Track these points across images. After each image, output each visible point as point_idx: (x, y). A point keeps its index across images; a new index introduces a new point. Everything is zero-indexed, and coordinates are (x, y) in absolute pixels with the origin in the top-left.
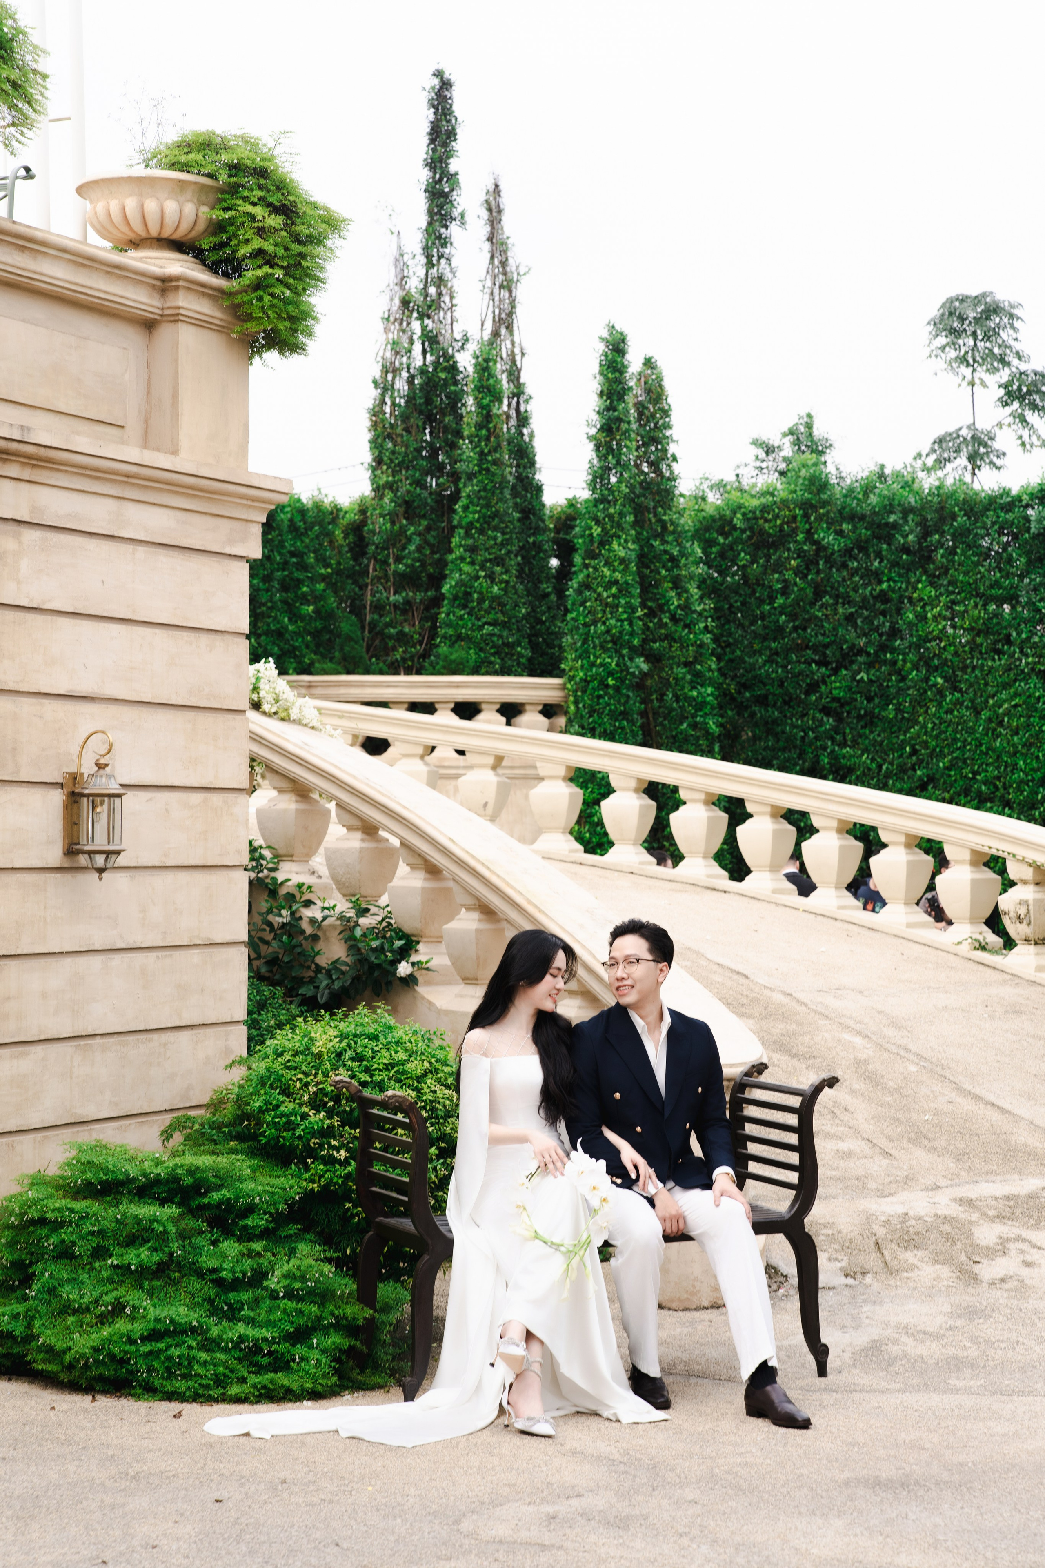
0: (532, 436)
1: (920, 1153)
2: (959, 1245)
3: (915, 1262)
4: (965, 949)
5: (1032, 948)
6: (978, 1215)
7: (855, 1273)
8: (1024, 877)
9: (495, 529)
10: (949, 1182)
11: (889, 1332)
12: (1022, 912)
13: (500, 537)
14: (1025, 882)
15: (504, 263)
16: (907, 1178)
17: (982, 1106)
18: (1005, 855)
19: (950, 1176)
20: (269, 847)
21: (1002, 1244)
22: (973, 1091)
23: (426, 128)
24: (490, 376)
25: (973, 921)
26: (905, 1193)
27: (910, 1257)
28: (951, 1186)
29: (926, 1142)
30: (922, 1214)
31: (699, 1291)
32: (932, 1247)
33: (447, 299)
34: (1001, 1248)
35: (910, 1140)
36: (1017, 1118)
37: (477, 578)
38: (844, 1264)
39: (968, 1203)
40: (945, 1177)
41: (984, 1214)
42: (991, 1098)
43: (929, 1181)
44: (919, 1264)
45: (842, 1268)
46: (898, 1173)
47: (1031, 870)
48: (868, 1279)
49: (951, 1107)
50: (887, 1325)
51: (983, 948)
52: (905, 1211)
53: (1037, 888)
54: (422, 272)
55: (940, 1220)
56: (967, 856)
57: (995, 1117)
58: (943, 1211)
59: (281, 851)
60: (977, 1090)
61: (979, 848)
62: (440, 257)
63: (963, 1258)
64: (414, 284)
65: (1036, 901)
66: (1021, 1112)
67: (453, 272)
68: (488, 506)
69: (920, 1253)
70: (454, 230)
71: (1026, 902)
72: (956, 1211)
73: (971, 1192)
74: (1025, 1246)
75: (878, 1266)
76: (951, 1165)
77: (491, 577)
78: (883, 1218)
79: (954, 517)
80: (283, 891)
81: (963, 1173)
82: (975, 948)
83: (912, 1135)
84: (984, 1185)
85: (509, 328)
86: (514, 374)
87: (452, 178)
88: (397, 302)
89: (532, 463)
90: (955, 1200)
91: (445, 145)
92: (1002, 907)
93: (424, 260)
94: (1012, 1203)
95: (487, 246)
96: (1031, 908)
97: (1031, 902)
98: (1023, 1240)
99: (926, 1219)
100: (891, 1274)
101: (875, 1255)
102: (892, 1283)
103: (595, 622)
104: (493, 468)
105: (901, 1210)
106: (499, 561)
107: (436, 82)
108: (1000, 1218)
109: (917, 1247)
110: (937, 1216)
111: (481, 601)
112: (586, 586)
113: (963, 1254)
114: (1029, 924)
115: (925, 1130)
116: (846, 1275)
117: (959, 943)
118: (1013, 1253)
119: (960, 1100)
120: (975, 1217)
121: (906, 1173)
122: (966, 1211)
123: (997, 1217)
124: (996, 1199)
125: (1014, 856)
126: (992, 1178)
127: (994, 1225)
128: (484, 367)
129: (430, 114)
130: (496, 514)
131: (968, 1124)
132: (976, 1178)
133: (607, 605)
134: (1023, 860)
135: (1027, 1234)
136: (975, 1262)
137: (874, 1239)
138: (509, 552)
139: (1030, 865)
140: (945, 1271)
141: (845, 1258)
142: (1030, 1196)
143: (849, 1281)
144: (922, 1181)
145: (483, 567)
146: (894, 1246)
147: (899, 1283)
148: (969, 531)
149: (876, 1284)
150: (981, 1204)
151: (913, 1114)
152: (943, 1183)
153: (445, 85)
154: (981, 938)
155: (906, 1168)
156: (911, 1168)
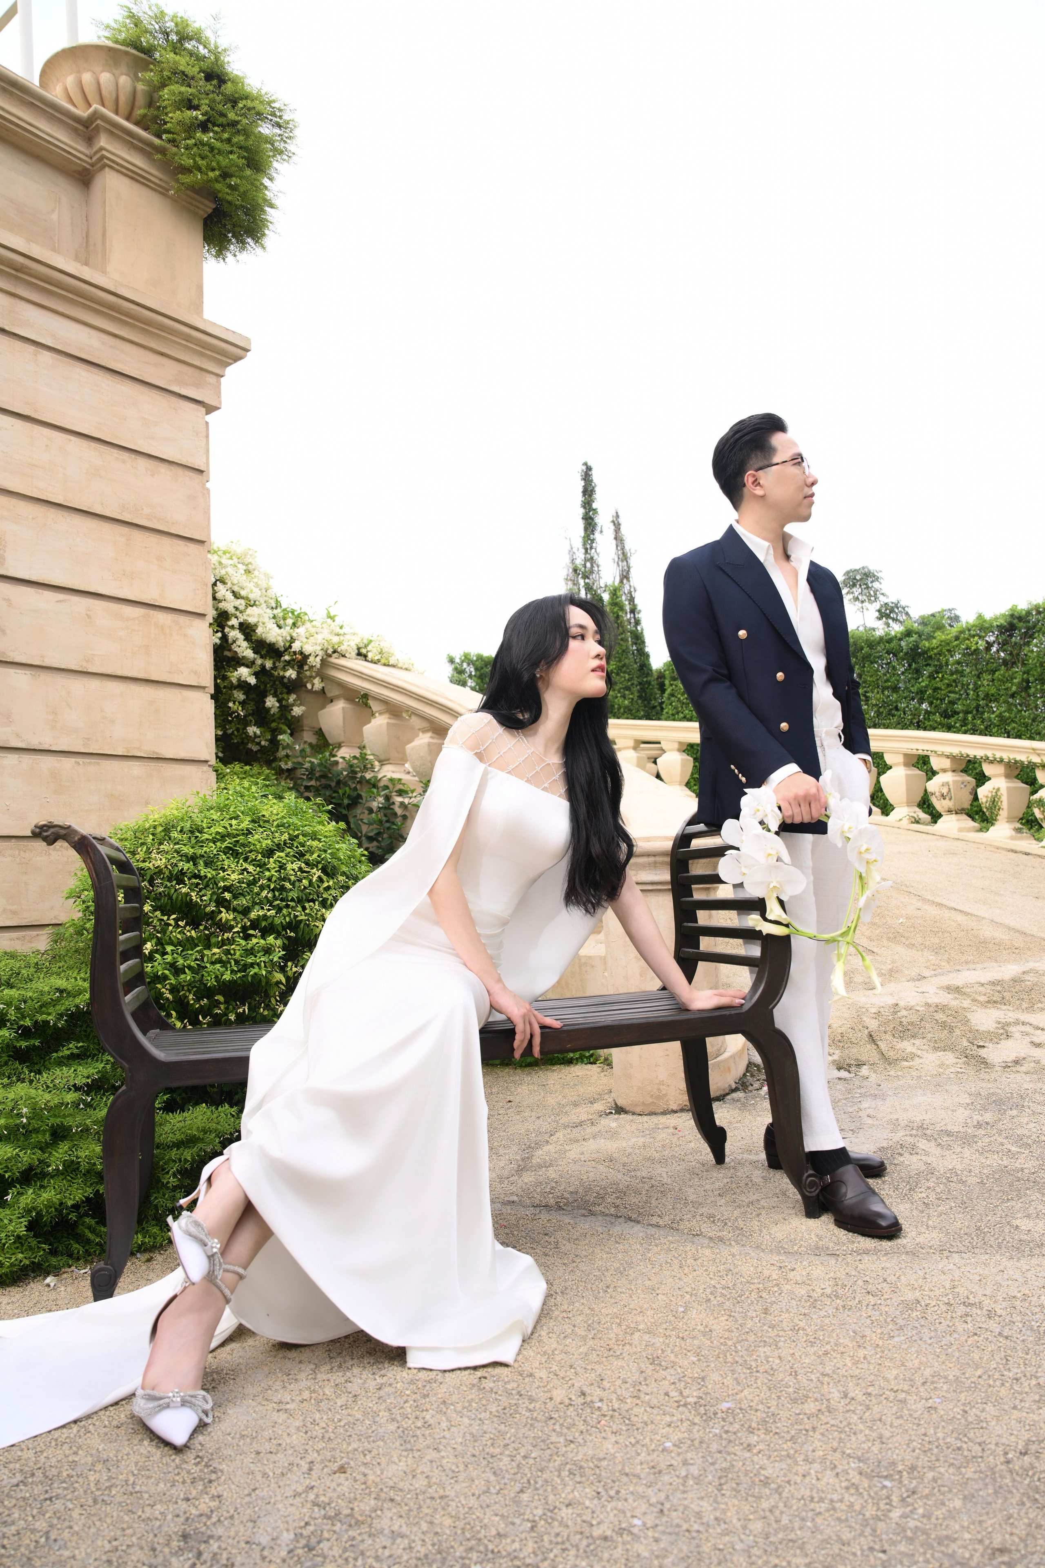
0: (642, 629)
1: (900, 949)
2: (958, 1032)
3: (914, 1051)
4: (905, 823)
5: (954, 817)
6: (969, 1001)
7: (849, 1065)
8: (944, 767)
9: (625, 672)
10: (933, 972)
11: (899, 1136)
12: (945, 791)
13: (627, 676)
14: (944, 771)
15: (623, 549)
16: (891, 970)
17: (946, 911)
18: (929, 753)
19: (932, 967)
20: (373, 755)
21: (1003, 1028)
22: (936, 900)
23: (581, 489)
24: (617, 597)
25: (909, 804)
26: (892, 984)
27: (907, 1046)
28: (936, 975)
29: (904, 940)
30: (912, 1003)
31: (665, 1095)
32: (930, 1036)
33: (596, 569)
34: (1003, 1032)
35: (889, 939)
36: (979, 918)
37: (617, 697)
38: (835, 1057)
39: (957, 990)
40: (927, 967)
41: (974, 1000)
42: (953, 905)
43: (913, 973)
44: (919, 1053)
45: (834, 1062)
46: (883, 967)
47: (949, 760)
48: (865, 1071)
49: (919, 913)
50: (895, 1125)
51: (917, 822)
52: (895, 1002)
53: (954, 774)
54: (583, 557)
55: (931, 1009)
56: (901, 759)
57: (960, 918)
58: (934, 1000)
59: (382, 758)
60: (938, 900)
61: (910, 752)
62: (591, 548)
63: (965, 1043)
64: (579, 561)
65: (954, 782)
66: (980, 914)
67: (598, 554)
68: (620, 661)
69: (917, 1042)
70: (597, 535)
71: (948, 784)
72: (945, 998)
73: (958, 980)
74: (1027, 1029)
75: (875, 1057)
76: (931, 957)
77: (624, 697)
78: (874, 1010)
79: (862, 649)
80: (381, 784)
81: (943, 964)
82: (912, 822)
83: (890, 935)
84: (966, 973)
85: (628, 579)
86: (632, 600)
87: (595, 511)
88: (571, 570)
89: (644, 642)
90: (941, 988)
91: (590, 496)
92: (929, 790)
93: (583, 551)
94: (999, 988)
95: (614, 542)
96: (951, 787)
97: (951, 783)
98: (1023, 1023)
99: (918, 1008)
100: (890, 1064)
101: (870, 1047)
102: (892, 1073)
103: (678, 713)
104: (621, 642)
105: (891, 1001)
106: (627, 688)
107: (584, 468)
108: (991, 1003)
109: (913, 1037)
110: (927, 1005)
111: (619, 709)
112: (672, 695)
113: (964, 1040)
114: (950, 799)
115: (901, 931)
116: (839, 1069)
117: (900, 820)
118: (1017, 1035)
119: (926, 907)
120: (966, 1003)
121: (890, 967)
122: (956, 998)
123: (988, 1002)
124: (983, 985)
125: (936, 752)
126: (972, 966)
127: (988, 1011)
128: (614, 593)
129: (583, 483)
130: (624, 665)
131: (938, 924)
132: (957, 968)
133: (683, 703)
134: (943, 755)
135: (1024, 1017)
136: (979, 1047)
137: (866, 1032)
138: (632, 684)
139: (948, 757)
140: (949, 1058)
141: (837, 1052)
142: (1014, 980)
143: (843, 1074)
144: (907, 972)
145: (619, 692)
146: (888, 1037)
147: (899, 1073)
148: (870, 655)
149: (874, 1075)
150: (969, 990)
151: (888, 919)
152: (927, 973)
153: (589, 469)
154: (915, 815)
155: (889, 962)
156: (893, 962)
